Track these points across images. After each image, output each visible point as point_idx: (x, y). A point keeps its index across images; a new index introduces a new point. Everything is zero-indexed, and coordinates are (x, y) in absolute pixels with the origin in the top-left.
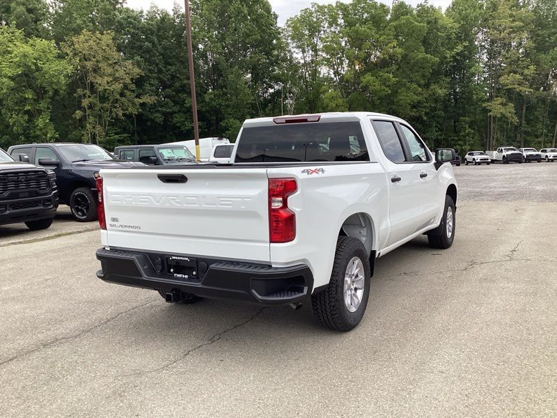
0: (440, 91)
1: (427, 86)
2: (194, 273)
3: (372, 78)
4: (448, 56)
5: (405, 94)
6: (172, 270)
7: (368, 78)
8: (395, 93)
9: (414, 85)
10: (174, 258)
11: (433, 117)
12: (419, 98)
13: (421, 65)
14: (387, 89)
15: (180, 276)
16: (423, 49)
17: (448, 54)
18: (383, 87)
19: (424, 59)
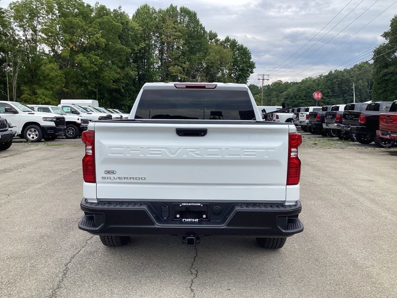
0: (132, 73)
1: (123, 68)
2: (204, 216)
3: (84, 58)
4: (136, 49)
5: (108, 72)
6: (178, 216)
7: (80, 57)
8: (101, 70)
9: (115, 67)
10: (184, 204)
11: (127, 90)
12: (119, 76)
13: (118, 53)
14: (95, 67)
15: (189, 220)
16: (120, 42)
17: (136, 48)
18: (92, 65)
19: (120, 49)
